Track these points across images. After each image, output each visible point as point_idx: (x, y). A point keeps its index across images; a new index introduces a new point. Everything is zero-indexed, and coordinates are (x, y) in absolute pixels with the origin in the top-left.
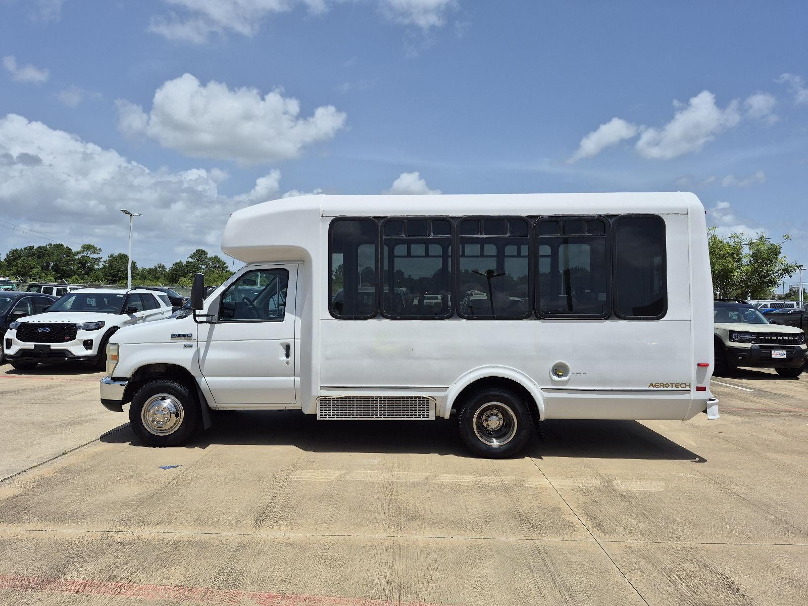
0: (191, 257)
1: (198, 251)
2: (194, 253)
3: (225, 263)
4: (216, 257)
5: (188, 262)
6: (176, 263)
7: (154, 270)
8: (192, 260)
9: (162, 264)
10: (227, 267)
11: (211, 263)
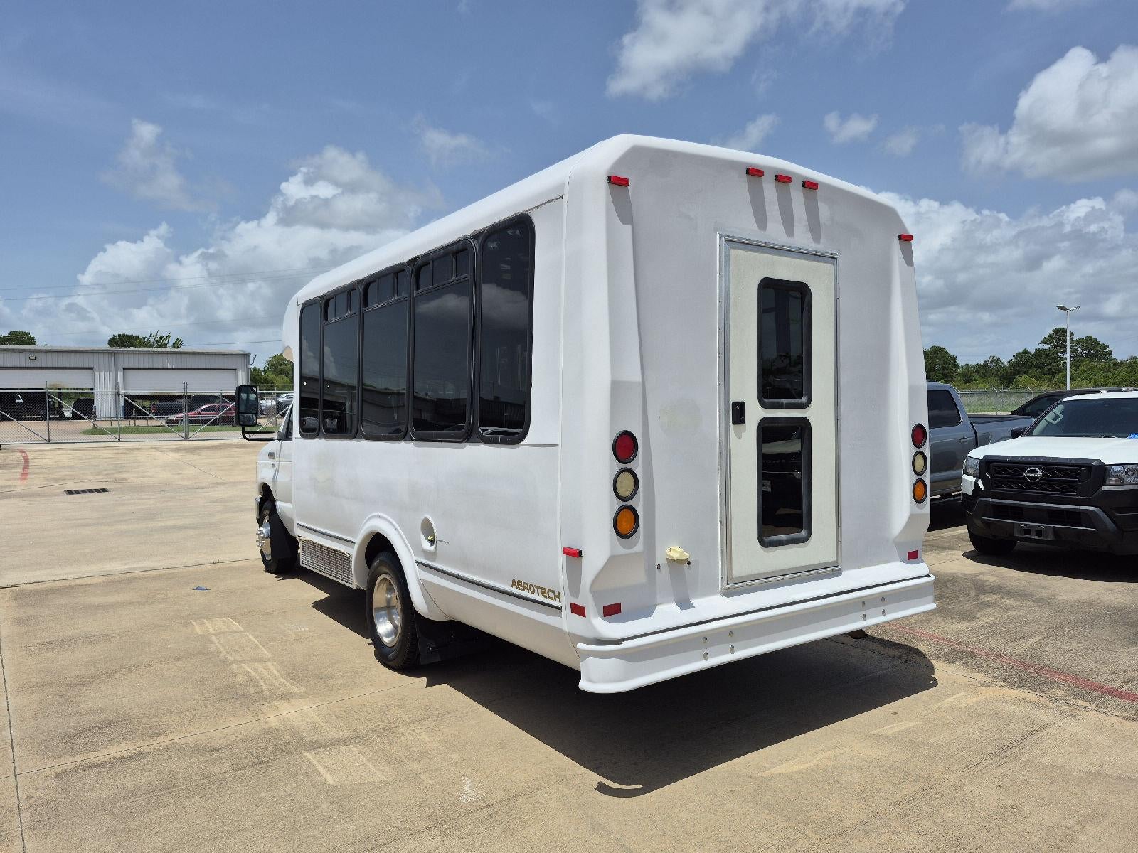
0: (1043, 342)
1: (1056, 331)
2: (1050, 336)
3: (1105, 347)
4: (1089, 338)
5: (1038, 351)
6: (1018, 354)
7: (985, 366)
8: (1047, 347)
9: (997, 356)
10: (1110, 353)
11: (1079, 350)
